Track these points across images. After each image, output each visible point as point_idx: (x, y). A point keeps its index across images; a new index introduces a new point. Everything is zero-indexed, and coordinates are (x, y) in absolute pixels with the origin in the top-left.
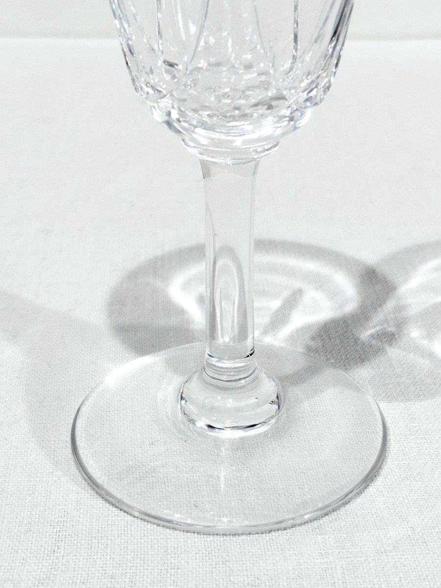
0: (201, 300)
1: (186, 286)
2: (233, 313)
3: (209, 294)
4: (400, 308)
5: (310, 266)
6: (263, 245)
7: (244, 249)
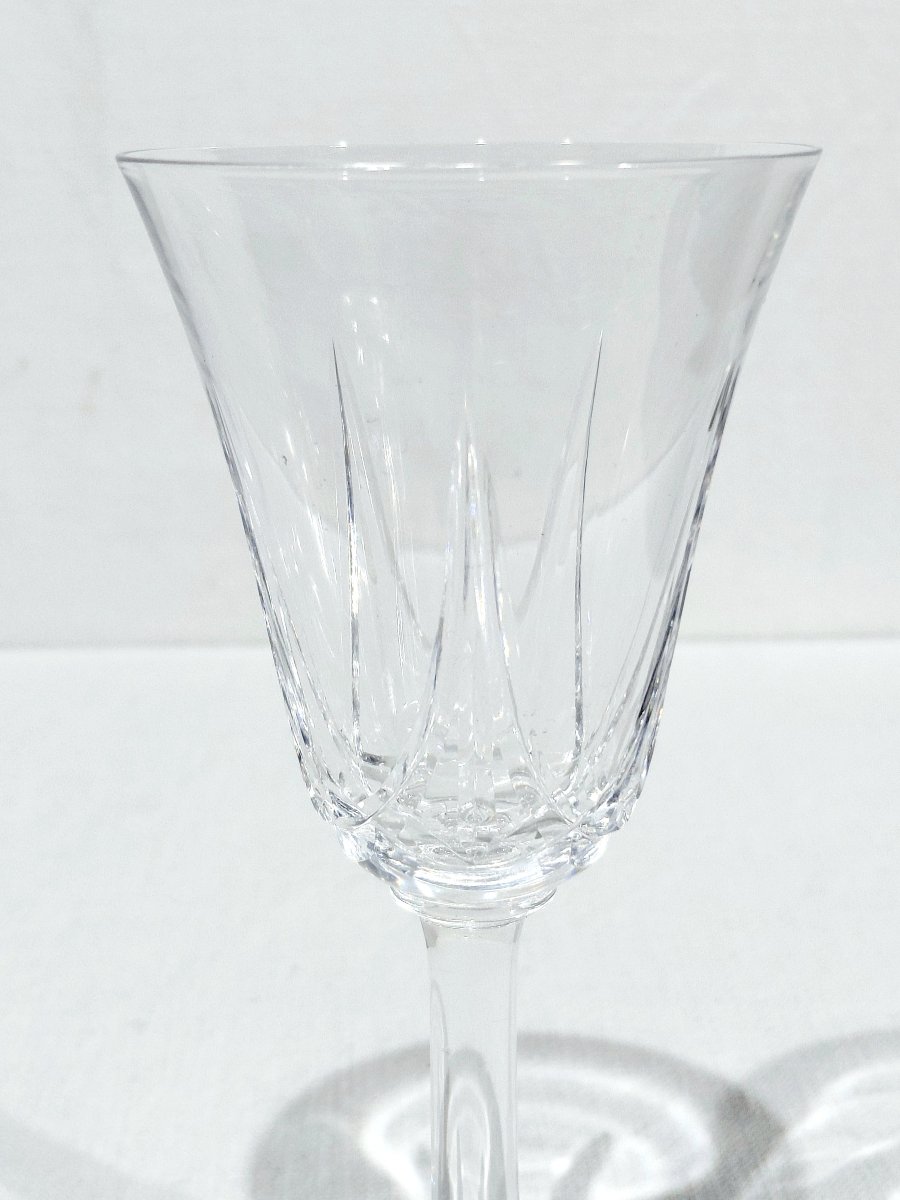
0: (422, 1159)
1: (394, 1131)
2: (482, 1185)
3: (437, 1145)
4: (791, 1172)
5: (624, 1086)
6: (536, 1045)
7: (499, 1055)
